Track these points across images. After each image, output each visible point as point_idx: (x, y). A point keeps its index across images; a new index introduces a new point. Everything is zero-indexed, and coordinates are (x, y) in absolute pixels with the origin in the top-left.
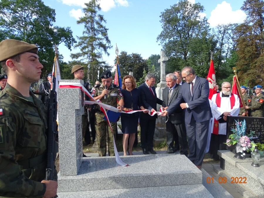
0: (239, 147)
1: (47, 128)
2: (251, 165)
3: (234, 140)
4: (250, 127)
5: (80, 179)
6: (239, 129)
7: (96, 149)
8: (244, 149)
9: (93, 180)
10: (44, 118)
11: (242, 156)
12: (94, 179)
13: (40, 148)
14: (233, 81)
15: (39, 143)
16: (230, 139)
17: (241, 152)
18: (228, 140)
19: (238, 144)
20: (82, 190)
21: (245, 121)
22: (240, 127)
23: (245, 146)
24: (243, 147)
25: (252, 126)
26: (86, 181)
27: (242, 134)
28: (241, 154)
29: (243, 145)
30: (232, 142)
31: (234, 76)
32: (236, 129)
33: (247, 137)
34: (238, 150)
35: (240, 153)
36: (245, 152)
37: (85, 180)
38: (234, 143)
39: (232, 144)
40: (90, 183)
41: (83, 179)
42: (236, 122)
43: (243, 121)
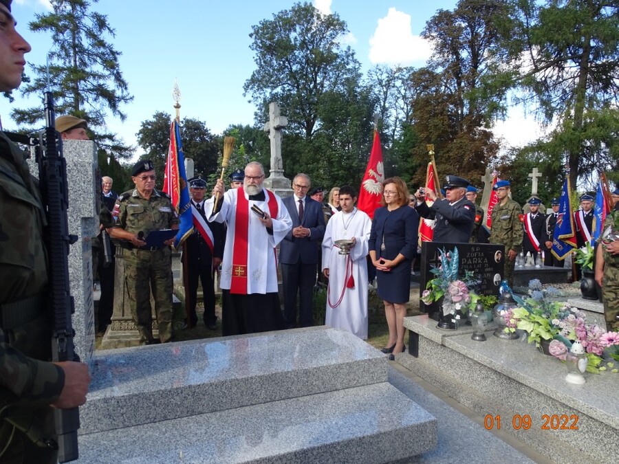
0: (448, 304)
1: (46, 224)
2: (470, 338)
3: (438, 292)
4: (464, 264)
5: (99, 400)
6: (446, 266)
7: (115, 340)
8: (458, 307)
9: (134, 400)
10: (37, 195)
11: (453, 321)
12: (136, 395)
13: (33, 274)
14: (428, 174)
15: (32, 257)
16: (428, 289)
17: (453, 313)
18: (426, 292)
19: (446, 297)
20: (105, 428)
21: (456, 250)
22: (448, 263)
23: (459, 302)
24: (455, 303)
25: (467, 261)
26: (116, 403)
27: (452, 277)
28: (452, 317)
29: (454, 299)
30: (433, 295)
31: (430, 163)
32: (440, 268)
33: (462, 283)
34: (447, 310)
35: (450, 317)
36: (458, 312)
37: (113, 401)
38: (438, 296)
39: (434, 300)
40: (125, 409)
41: (106, 400)
42: (441, 252)
43: (453, 251)
